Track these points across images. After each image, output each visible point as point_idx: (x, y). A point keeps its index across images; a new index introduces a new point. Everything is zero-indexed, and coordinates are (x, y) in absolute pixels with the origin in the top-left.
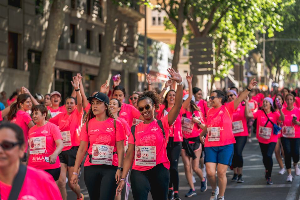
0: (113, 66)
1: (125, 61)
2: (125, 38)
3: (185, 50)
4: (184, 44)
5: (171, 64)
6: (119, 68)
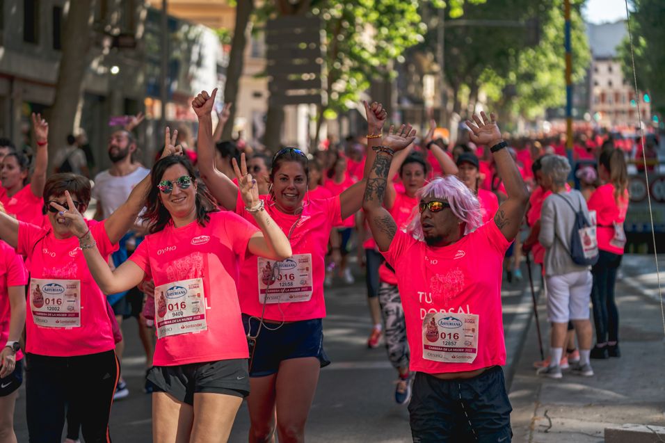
0: (87, 83)
1: (115, 70)
2: (115, 16)
3: (256, 43)
4: (255, 31)
5: (224, 77)
6: (101, 87)
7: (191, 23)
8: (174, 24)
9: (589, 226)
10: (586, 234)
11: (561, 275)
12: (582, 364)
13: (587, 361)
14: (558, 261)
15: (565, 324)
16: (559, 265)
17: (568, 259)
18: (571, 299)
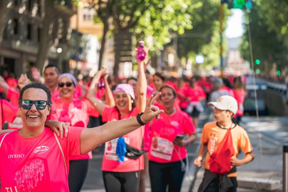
1: (60, 50)
7: (87, 34)
8: (80, 35)
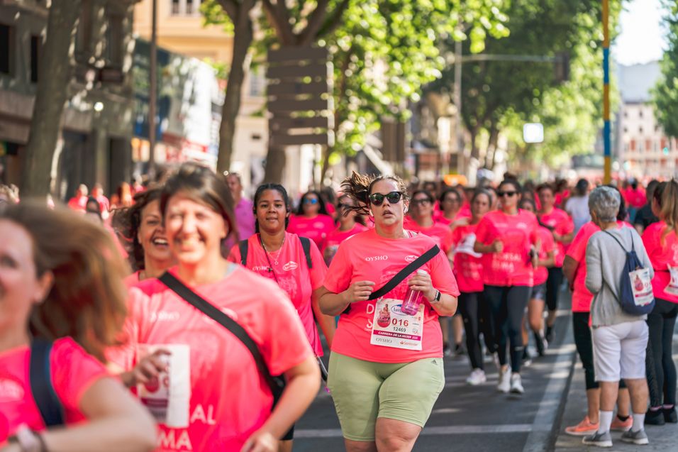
0: (68, 120)
1: (99, 107)
2: (100, 47)
3: (256, 80)
4: (253, 65)
5: (219, 117)
6: (84, 125)
7: (183, 57)
8: (164, 57)
9: (641, 267)
10: (637, 278)
11: (608, 326)
12: (635, 430)
13: (641, 426)
14: (605, 309)
15: (616, 382)
16: (607, 313)
17: (617, 307)
18: (622, 352)
